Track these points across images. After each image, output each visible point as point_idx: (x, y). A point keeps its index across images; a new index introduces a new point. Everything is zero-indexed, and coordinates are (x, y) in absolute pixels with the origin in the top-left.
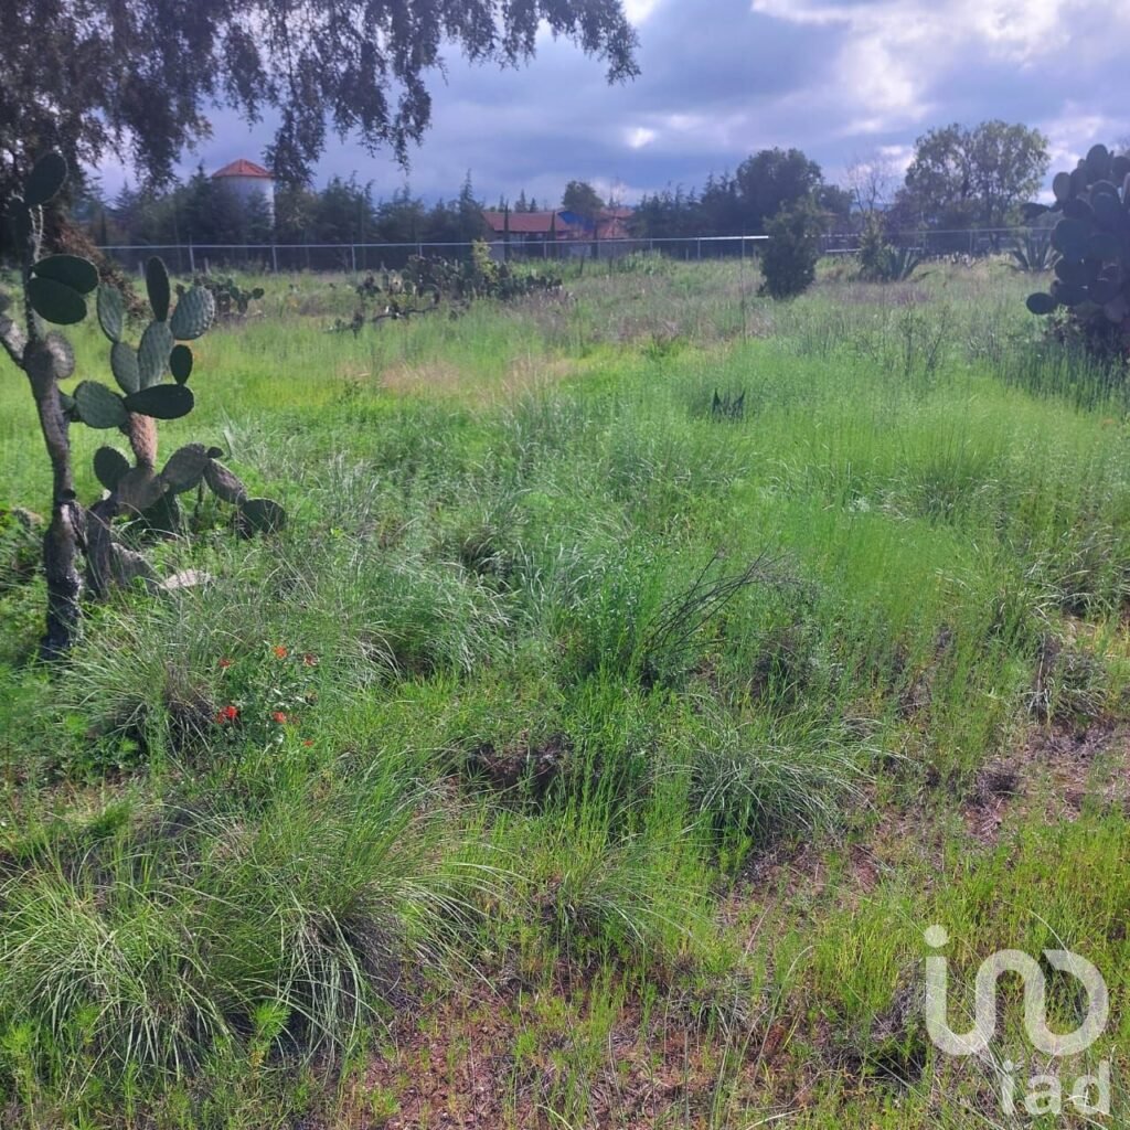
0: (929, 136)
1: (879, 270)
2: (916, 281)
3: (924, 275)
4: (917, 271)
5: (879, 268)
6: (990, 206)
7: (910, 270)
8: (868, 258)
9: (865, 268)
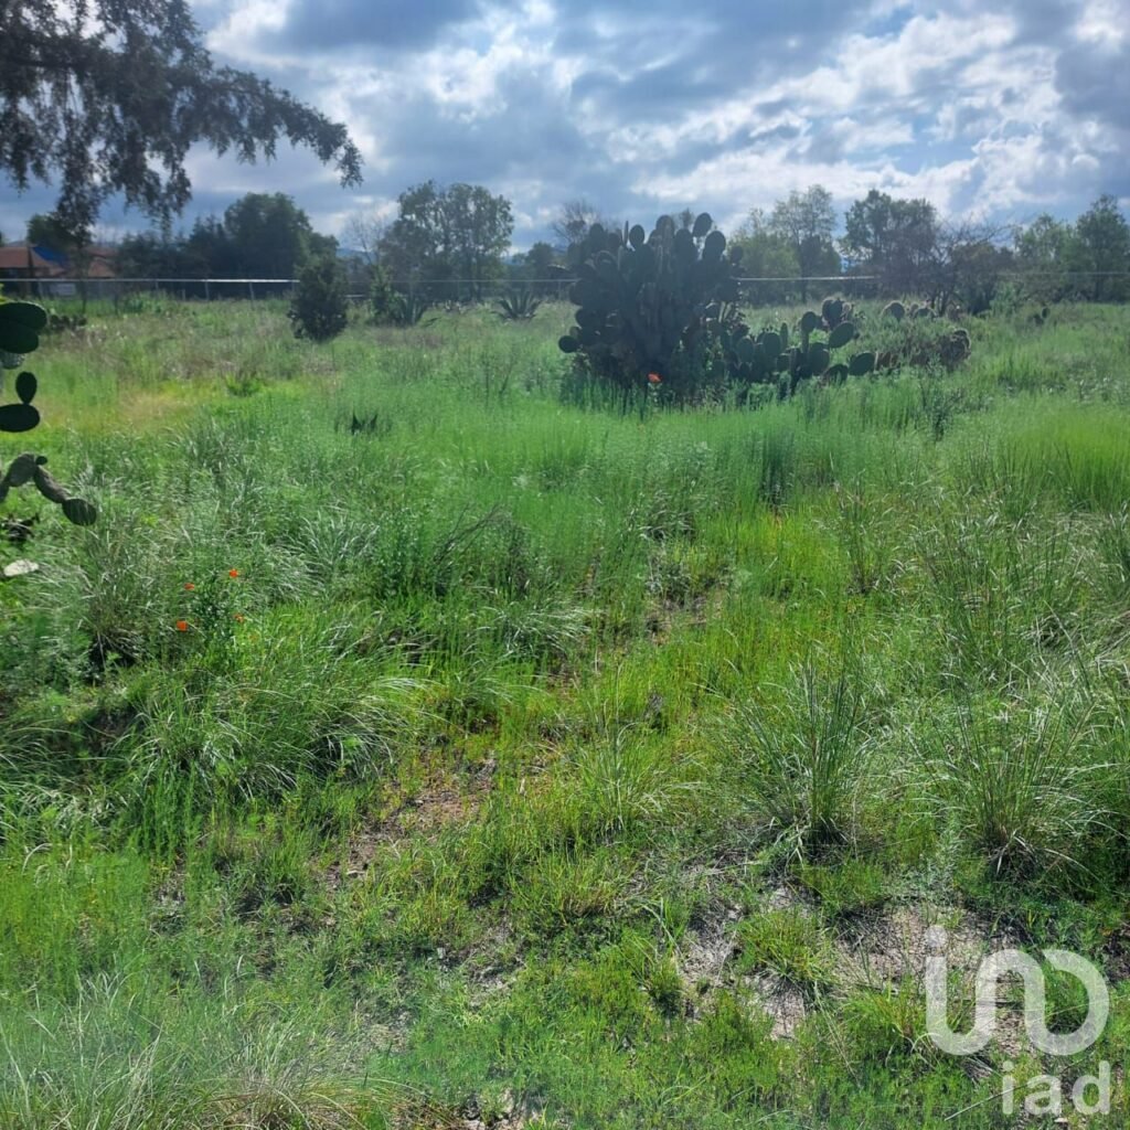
0: (409, 193)
1: (392, 315)
2: (426, 326)
3: (433, 320)
4: (426, 316)
5: (392, 314)
6: (469, 259)
7: (419, 317)
8: (380, 303)
9: (379, 313)
